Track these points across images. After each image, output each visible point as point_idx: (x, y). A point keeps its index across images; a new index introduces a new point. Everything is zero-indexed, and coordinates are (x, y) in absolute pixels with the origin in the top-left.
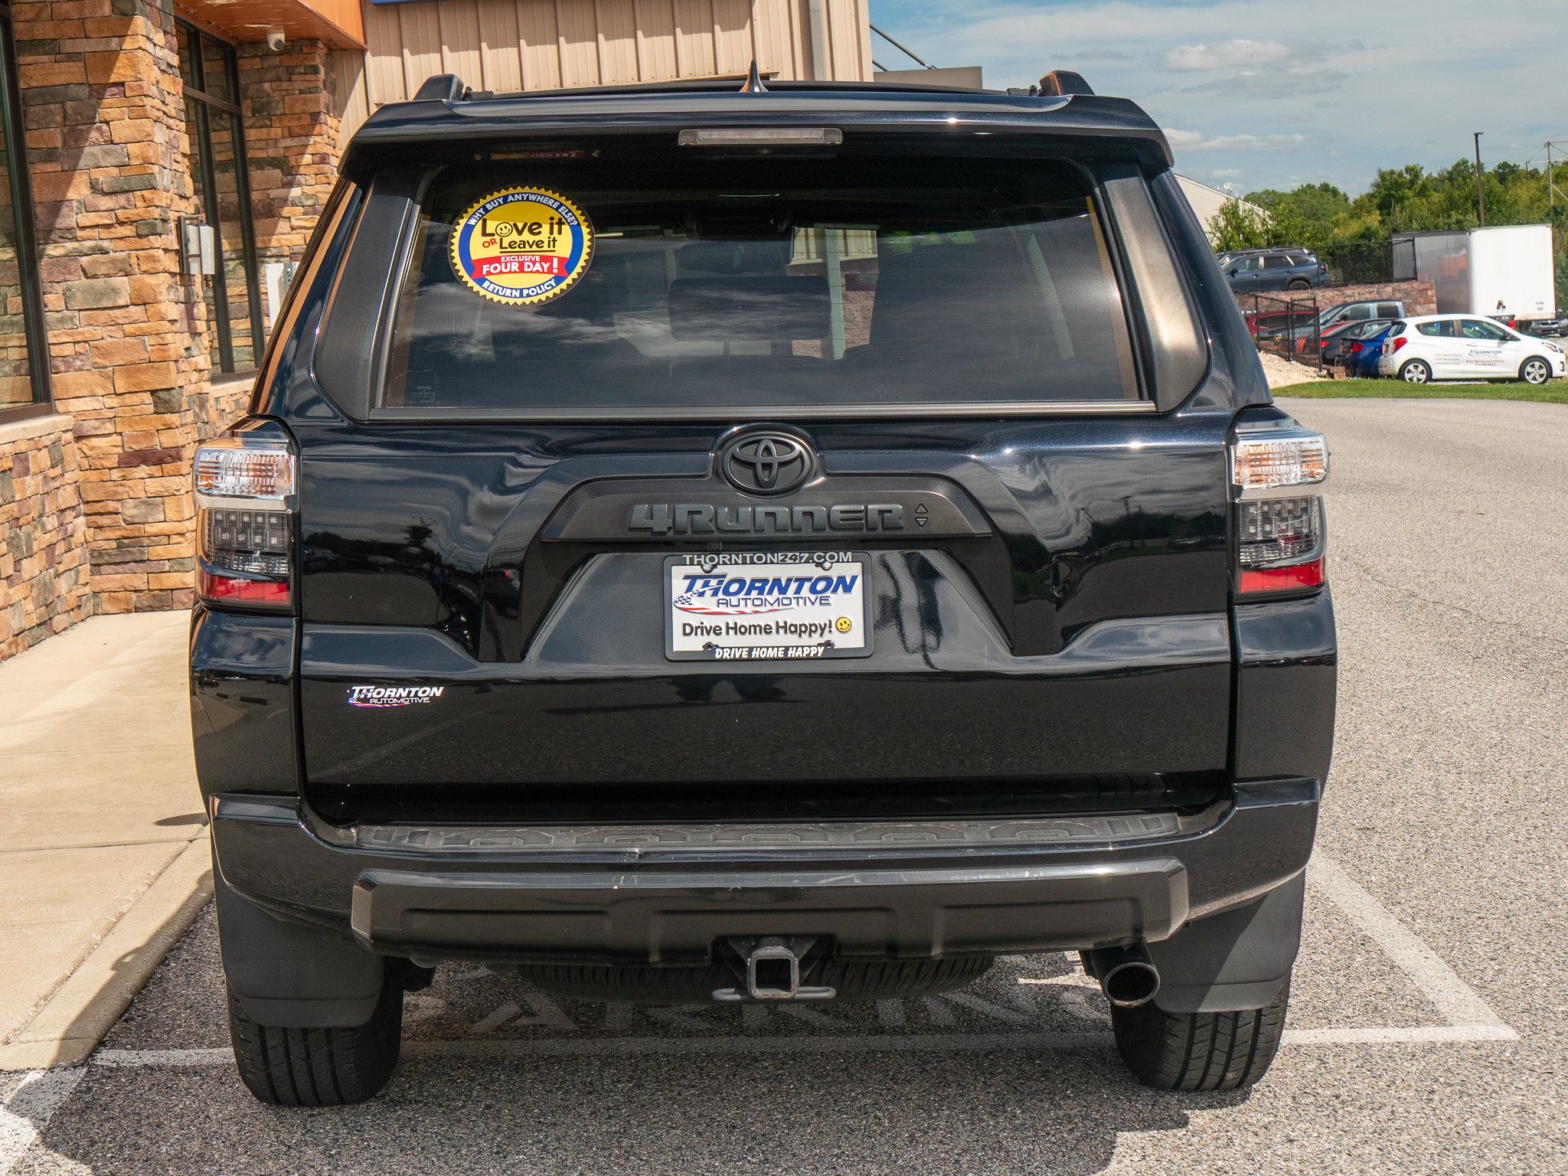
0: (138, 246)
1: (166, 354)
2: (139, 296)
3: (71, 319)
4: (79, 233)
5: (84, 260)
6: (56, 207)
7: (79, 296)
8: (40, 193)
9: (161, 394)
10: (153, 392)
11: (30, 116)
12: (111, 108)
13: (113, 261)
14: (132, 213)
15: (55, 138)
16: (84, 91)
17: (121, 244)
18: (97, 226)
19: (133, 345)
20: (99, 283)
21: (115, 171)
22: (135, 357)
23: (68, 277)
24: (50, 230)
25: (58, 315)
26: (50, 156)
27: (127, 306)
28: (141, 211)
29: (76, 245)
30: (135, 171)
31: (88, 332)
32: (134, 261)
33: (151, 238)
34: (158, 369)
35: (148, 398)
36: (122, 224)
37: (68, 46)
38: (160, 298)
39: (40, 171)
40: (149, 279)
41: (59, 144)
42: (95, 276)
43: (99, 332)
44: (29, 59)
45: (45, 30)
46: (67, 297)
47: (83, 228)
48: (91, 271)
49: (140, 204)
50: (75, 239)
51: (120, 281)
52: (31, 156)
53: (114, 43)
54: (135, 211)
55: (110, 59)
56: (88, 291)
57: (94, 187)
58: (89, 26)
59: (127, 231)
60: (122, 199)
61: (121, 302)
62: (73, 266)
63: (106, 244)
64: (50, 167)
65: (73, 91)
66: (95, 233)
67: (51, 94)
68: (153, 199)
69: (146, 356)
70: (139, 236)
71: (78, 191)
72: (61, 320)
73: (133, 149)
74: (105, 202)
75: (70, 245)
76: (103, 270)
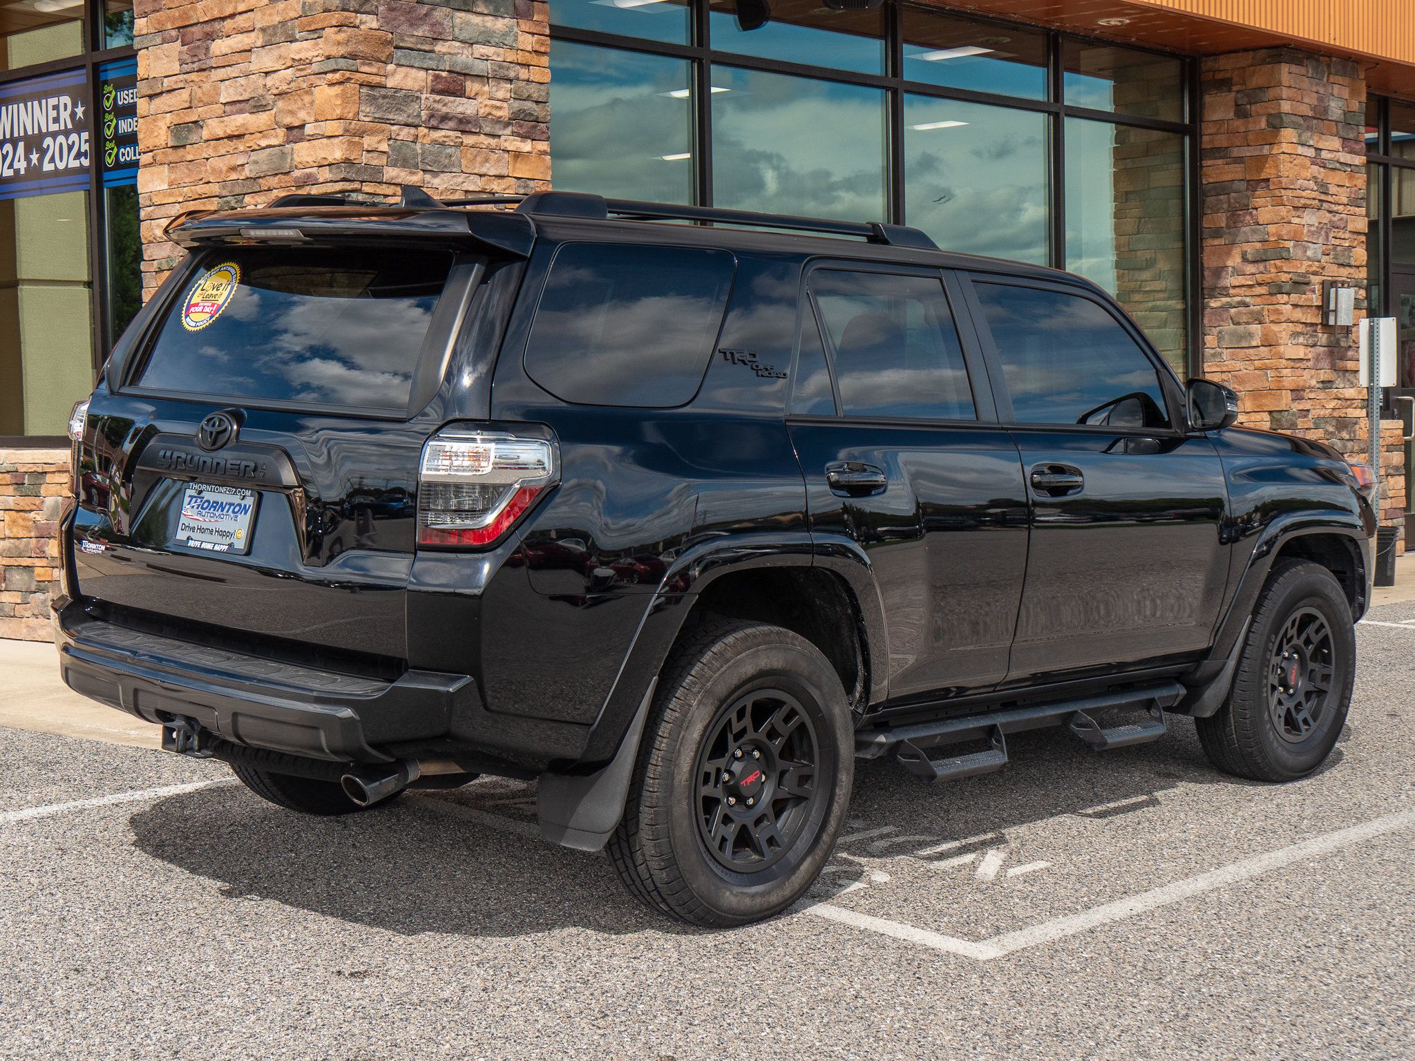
0: (1269, 302)
1: (1281, 384)
2: (1266, 340)
3: (1220, 354)
4: (1232, 291)
5: (1233, 311)
6: (1219, 272)
7: (1227, 337)
8: (1209, 261)
9: (1275, 414)
10: (1270, 412)
11: (1207, 204)
12: (1261, 200)
13: (1251, 313)
14: (1266, 277)
15: (1222, 220)
16: (1243, 186)
17: (1258, 300)
18: (1243, 286)
19: (1259, 375)
20: (1241, 328)
21: (1258, 245)
22: (1259, 385)
23: (1221, 323)
24: (1214, 288)
25: (1212, 351)
26: (1217, 233)
27: (1258, 347)
28: (1273, 275)
29: (1228, 299)
30: (1272, 245)
31: (1231, 365)
32: (1265, 313)
33: (1279, 296)
34: (1274, 395)
35: (1266, 417)
36: (1260, 284)
37: (1236, 152)
38: (1281, 341)
39: (1210, 243)
40: (1275, 328)
41: (1223, 225)
42: (1238, 324)
43: (1239, 365)
44: (1210, 163)
45: (1221, 141)
46: (1220, 338)
47: (1234, 287)
48: (1236, 320)
49: (1273, 270)
50: (1228, 295)
51: (1255, 328)
52: (1206, 233)
53: (1266, 148)
54: (1269, 276)
55: (1261, 161)
56: (1233, 334)
57: (1244, 259)
58: (1251, 137)
59: (1263, 290)
60: (1261, 267)
61: (1254, 344)
62: (1225, 315)
63: (1248, 300)
64: (1216, 242)
65: (1236, 185)
66: (1242, 291)
67: (1223, 188)
68: (1281, 267)
69: (1267, 385)
70: (1271, 294)
71: (1234, 260)
72: (1214, 355)
73: (1271, 229)
74: (1250, 268)
75: (1225, 300)
76: (1244, 319)
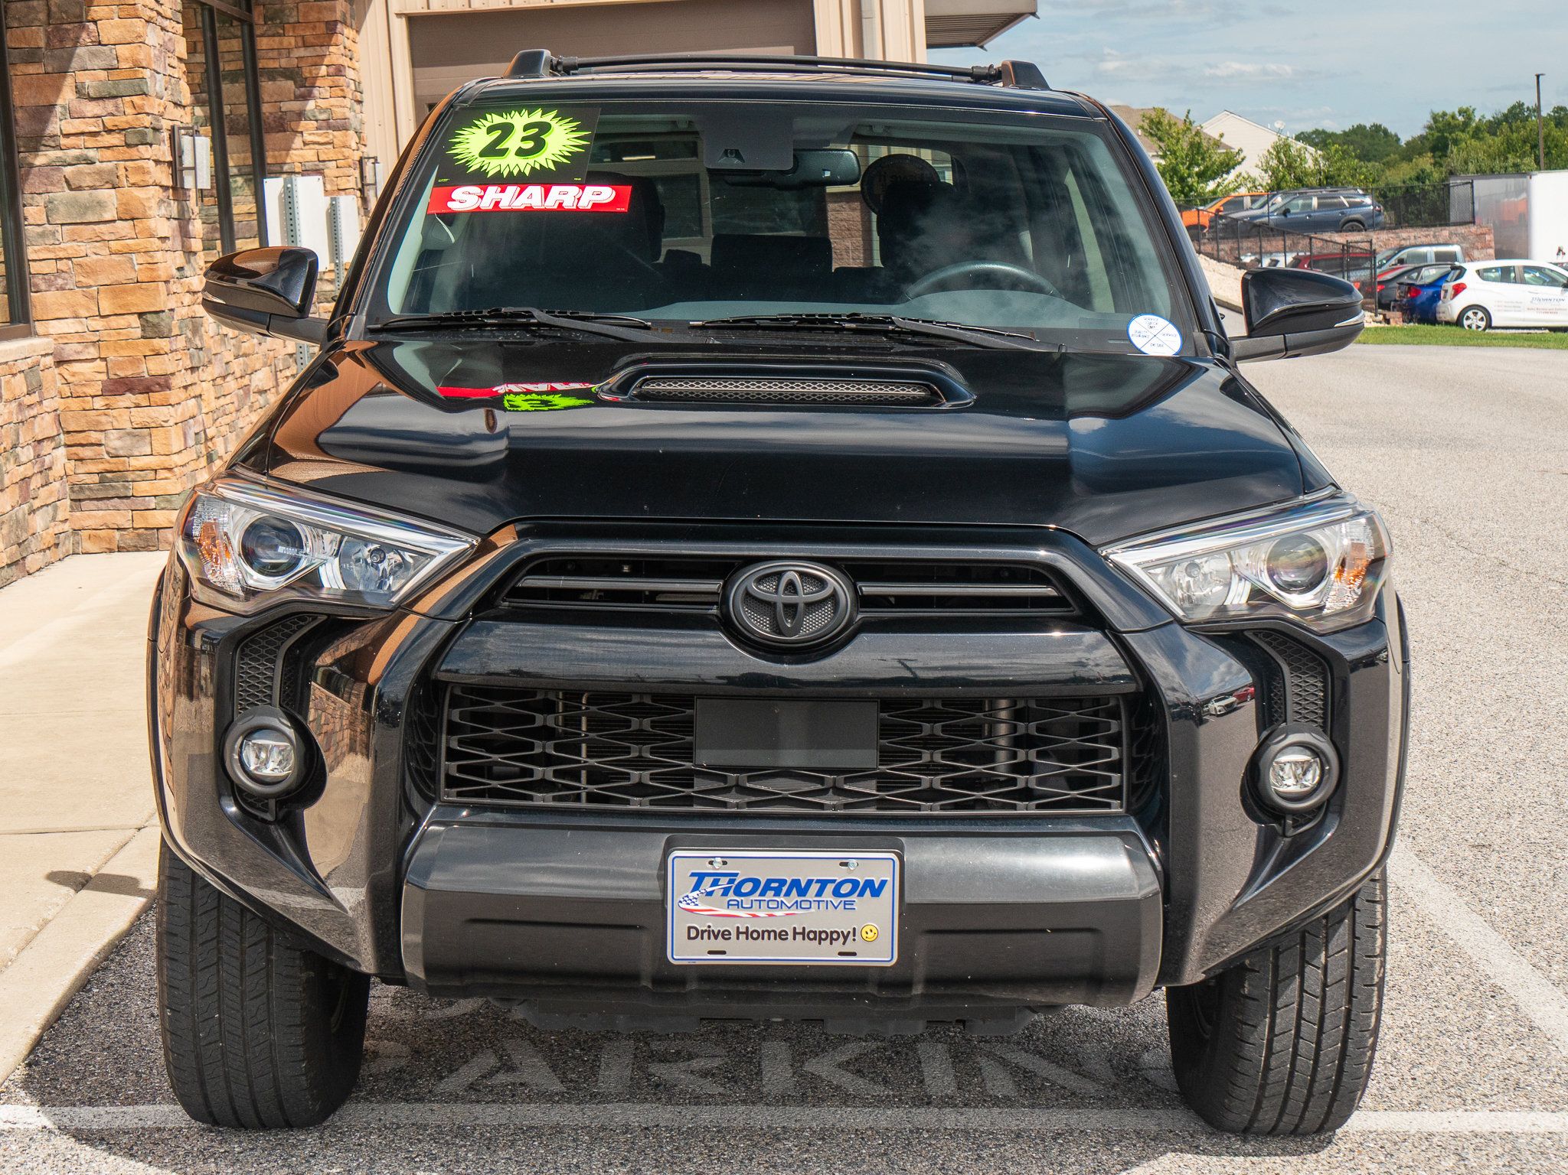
0: (127, 157)
1: (155, 274)
2: (127, 211)
3: (53, 233)
4: (63, 141)
5: (68, 170)
6: (41, 112)
7: (62, 209)
8: (21, 97)
9: (149, 317)
10: (141, 315)
11: (11, 13)
12: (98, 6)
13: (99, 173)
14: (120, 121)
15: (38, 37)
17: (108, 154)
18: (82, 134)
19: (119, 263)
20: (84, 195)
21: (103, 74)
22: (121, 276)
23: (50, 188)
24: (34, 137)
25: (39, 229)
26: (32, 56)
27: (114, 221)
28: (130, 118)
29: (59, 153)
30: (124, 75)
31: (70, 248)
32: (121, 172)
33: (140, 147)
34: (146, 289)
35: (135, 321)
36: (109, 131)
38: (149, 213)
39: (21, 73)
40: (136, 192)
41: (42, 44)
42: (79, 188)
43: (84, 248)
46: (49, 209)
47: (67, 136)
48: (75, 183)
49: (129, 110)
50: (59, 147)
51: (107, 194)
52: (11, 56)
54: (124, 118)
56: (72, 204)
57: (80, 92)
59: (115, 139)
60: (110, 105)
61: (107, 216)
62: (57, 176)
63: (91, 153)
64: (32, 69)
66: (79, 141)
68: (143, 105)
69: (133, 275)
70: (128, 145)
71: (65, 97)
72: (42, 235)
73: (122, 50)
74: (92, 108)
75: (53, 154)
76: (88, 181)
